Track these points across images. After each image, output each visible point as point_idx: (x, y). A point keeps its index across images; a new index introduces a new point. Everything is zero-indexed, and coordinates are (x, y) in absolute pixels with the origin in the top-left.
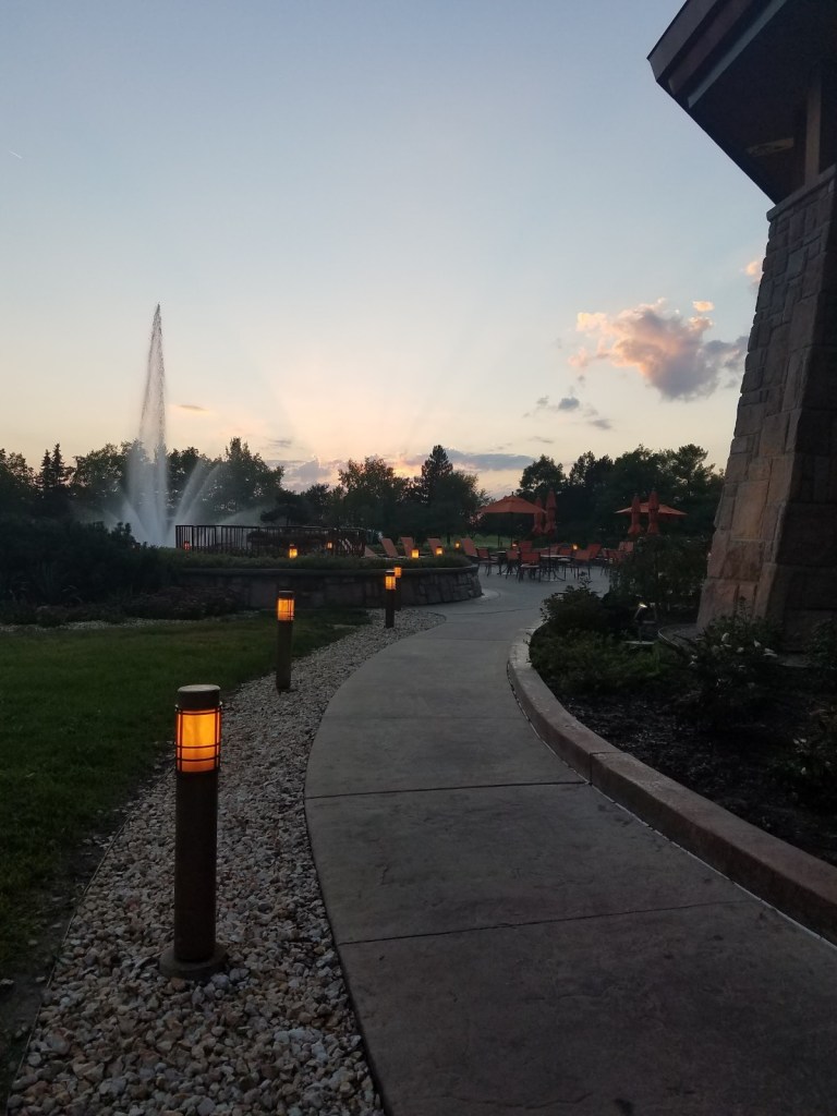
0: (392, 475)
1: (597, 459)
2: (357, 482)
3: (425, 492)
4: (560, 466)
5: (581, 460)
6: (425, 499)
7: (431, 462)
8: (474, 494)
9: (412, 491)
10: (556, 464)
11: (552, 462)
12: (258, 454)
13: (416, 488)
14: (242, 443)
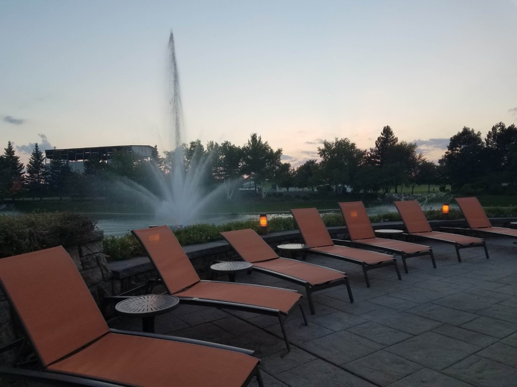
0: (354, 148)
1: (507, 127)
2: (329, 154)
3: (378, 158)
4: (479, 134)
5: (494, 129)
6: (378, 163)
7: (382, 138)
8: (413, 157)
9: (369, 159)
10: (476, 132)
11: (473, 131)
12: (266, 142)
13: (372, 156)
14: (258, 136)
